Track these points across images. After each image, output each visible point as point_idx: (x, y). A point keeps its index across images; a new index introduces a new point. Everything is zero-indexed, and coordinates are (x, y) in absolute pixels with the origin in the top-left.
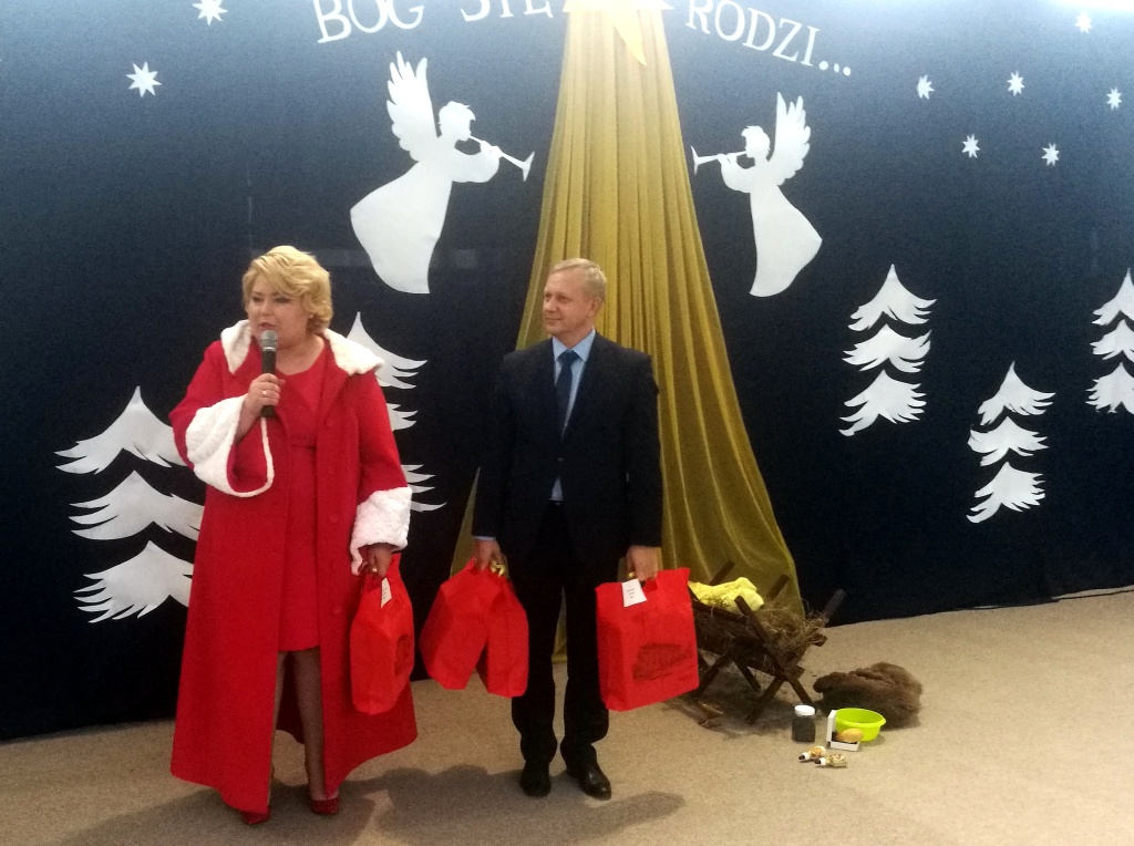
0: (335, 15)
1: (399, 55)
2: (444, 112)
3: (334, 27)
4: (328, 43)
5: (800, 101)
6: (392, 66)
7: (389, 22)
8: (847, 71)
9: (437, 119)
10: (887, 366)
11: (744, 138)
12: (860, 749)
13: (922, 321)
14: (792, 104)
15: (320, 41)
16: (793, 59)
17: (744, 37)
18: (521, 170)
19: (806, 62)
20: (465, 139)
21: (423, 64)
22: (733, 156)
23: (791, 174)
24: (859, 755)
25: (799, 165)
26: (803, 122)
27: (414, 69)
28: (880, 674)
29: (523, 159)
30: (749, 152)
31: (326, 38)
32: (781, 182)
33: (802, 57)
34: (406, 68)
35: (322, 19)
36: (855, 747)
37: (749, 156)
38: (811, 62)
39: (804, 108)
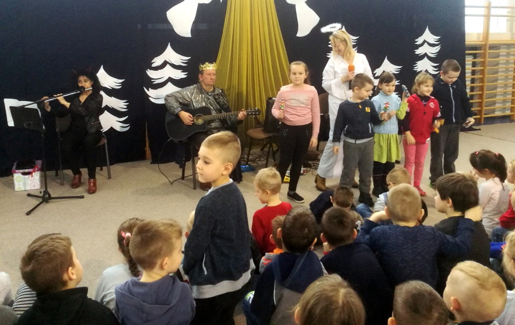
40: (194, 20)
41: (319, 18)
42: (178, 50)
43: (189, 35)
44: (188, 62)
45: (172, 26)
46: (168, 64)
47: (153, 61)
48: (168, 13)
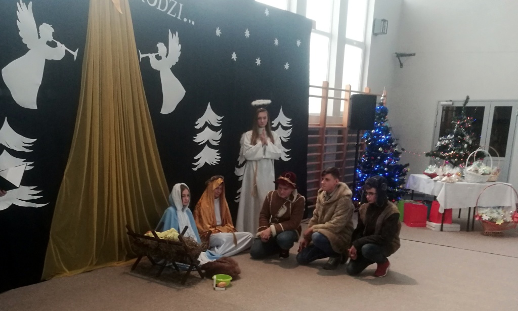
2: (41, 27)
5: (177, 33)
6: (18, 4)
8: (193, 23)
9: (38, 31)
10: (208, 143)
11: (157, 48)
13: (219, 125)
14: (174, 35)
16: (174, 16)
17: (157, 5)
18: (73, 56)
19: (179, 18)
20: (50, 41)
21: (31, 4)
22: (154, 55)
23: (174, 64)
25: (177, 60)
26: (178, 43)
27: (27, 7)
29: (74, 50)
30: (160, 53)
32: (171, 67)
33: (177, 16)
34: (24, 6)
37: (160, 55)
38: (181, 18)
39: (179, 36)
43: (35, 106)
48: (3, 70)
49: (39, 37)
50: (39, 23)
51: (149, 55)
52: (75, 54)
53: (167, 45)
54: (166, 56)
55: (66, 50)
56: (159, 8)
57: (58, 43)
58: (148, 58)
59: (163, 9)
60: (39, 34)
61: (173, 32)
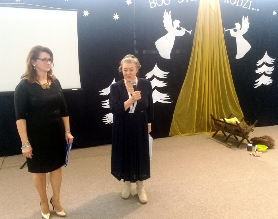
0: (153, 3)
1: (165, 10)
2: (174, 22)
3: (153, 5)
4: (151, 8)
5: (248, 17)
6: (164, 13)
7: (164, 3)
8: (258, 10)
9: (173, 23)
10: (265, 73)
11: (235, 25)
12: (262, 153)
13: (272, 63)
14: (246, 18)
15: (150, 8)
16: (246, 8)
18: (189, 33)
19: (249, 8)
20: (178, 27)
21: (170, 12)
22: (233, 29)
23: (245, 33)
24: (262, 154)
25: (247, 31)
26: (248, 21)
27: (168, 13)
28: (265, 138)
29: (190, 31)
30: (236, 28)
31: (151, 7)
32: (243, 35)
34: (167, 13)
35: (150, 3)
36: (261, 153)
39: (248, 18)
40: (172, 47)
41: (251, 47)
42: (162, 68)
43: (170, 58)
44: (168, 76)
45: (158, 52)
46: (155, 78)
47: (146, 76)
48: (156, 42)
49: (173, 26)
50: (173, 20)
51: (230, 30)
52: (190, 32)
53: (241, 24)
54: (240, 29)
55: (186, 31)
56: (237, 5)
57: (182, 28)
58: (229, 31)
59: (240, 5)
60: (173, 25)
61: (245, 17)
